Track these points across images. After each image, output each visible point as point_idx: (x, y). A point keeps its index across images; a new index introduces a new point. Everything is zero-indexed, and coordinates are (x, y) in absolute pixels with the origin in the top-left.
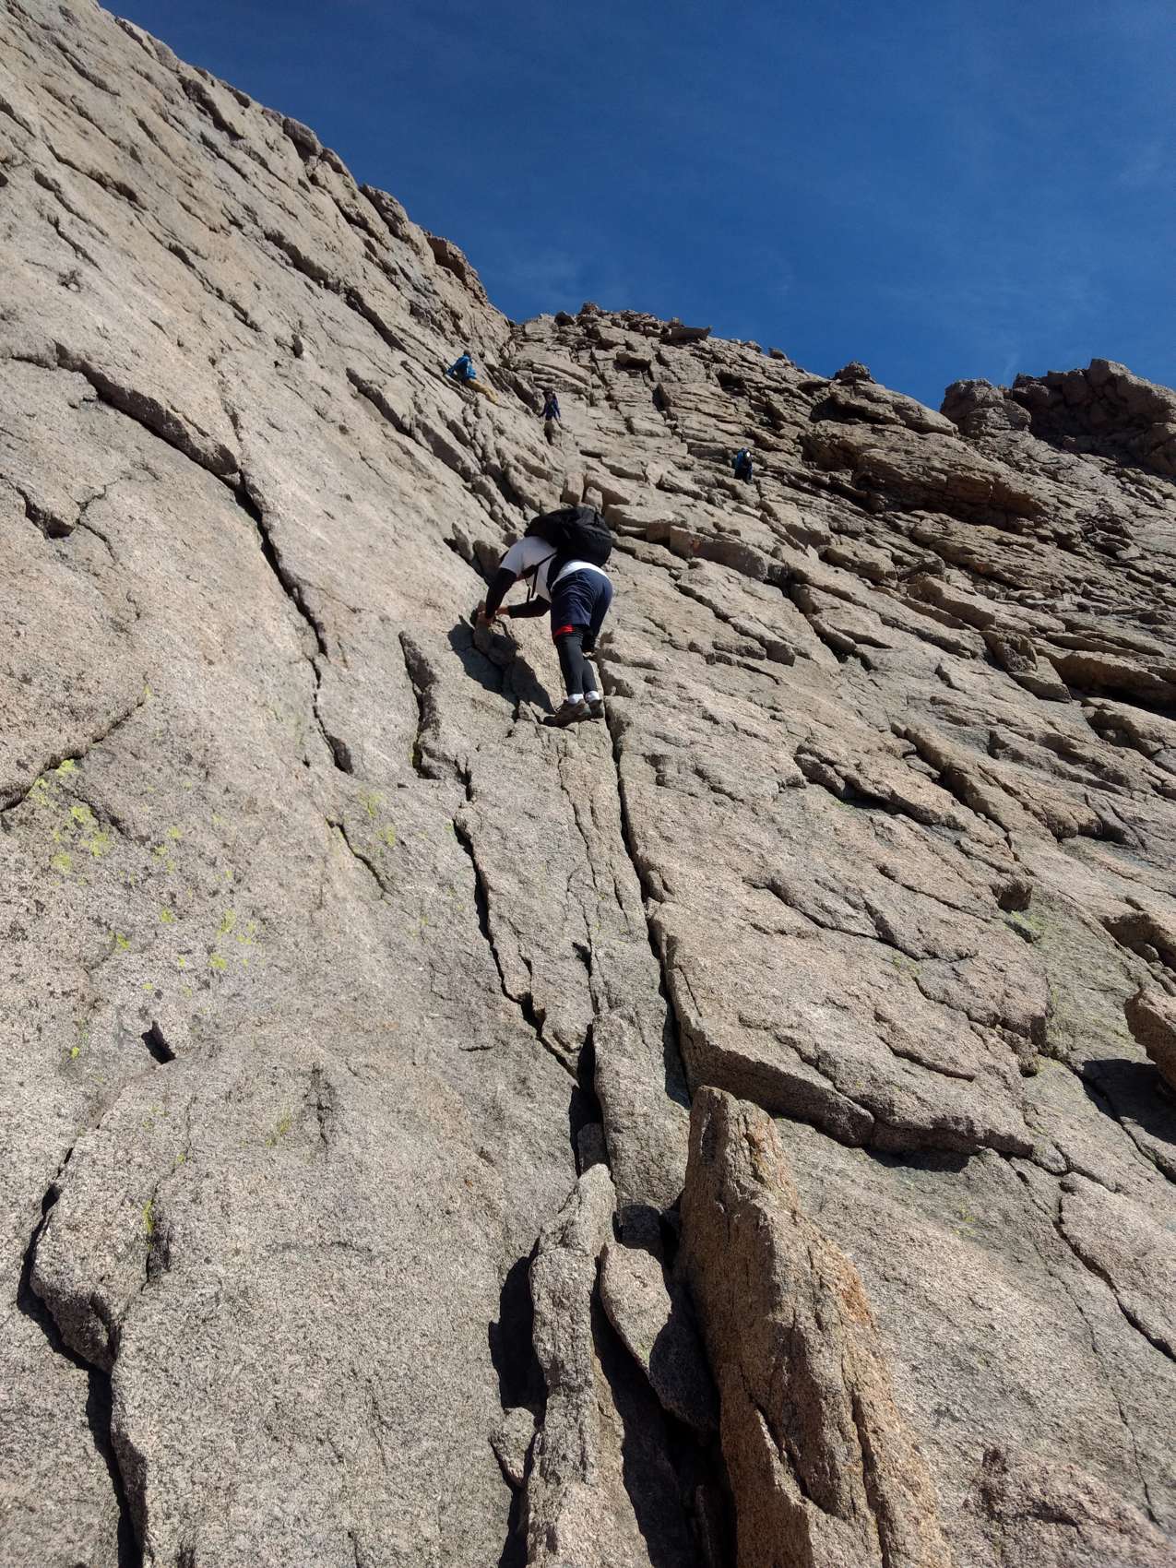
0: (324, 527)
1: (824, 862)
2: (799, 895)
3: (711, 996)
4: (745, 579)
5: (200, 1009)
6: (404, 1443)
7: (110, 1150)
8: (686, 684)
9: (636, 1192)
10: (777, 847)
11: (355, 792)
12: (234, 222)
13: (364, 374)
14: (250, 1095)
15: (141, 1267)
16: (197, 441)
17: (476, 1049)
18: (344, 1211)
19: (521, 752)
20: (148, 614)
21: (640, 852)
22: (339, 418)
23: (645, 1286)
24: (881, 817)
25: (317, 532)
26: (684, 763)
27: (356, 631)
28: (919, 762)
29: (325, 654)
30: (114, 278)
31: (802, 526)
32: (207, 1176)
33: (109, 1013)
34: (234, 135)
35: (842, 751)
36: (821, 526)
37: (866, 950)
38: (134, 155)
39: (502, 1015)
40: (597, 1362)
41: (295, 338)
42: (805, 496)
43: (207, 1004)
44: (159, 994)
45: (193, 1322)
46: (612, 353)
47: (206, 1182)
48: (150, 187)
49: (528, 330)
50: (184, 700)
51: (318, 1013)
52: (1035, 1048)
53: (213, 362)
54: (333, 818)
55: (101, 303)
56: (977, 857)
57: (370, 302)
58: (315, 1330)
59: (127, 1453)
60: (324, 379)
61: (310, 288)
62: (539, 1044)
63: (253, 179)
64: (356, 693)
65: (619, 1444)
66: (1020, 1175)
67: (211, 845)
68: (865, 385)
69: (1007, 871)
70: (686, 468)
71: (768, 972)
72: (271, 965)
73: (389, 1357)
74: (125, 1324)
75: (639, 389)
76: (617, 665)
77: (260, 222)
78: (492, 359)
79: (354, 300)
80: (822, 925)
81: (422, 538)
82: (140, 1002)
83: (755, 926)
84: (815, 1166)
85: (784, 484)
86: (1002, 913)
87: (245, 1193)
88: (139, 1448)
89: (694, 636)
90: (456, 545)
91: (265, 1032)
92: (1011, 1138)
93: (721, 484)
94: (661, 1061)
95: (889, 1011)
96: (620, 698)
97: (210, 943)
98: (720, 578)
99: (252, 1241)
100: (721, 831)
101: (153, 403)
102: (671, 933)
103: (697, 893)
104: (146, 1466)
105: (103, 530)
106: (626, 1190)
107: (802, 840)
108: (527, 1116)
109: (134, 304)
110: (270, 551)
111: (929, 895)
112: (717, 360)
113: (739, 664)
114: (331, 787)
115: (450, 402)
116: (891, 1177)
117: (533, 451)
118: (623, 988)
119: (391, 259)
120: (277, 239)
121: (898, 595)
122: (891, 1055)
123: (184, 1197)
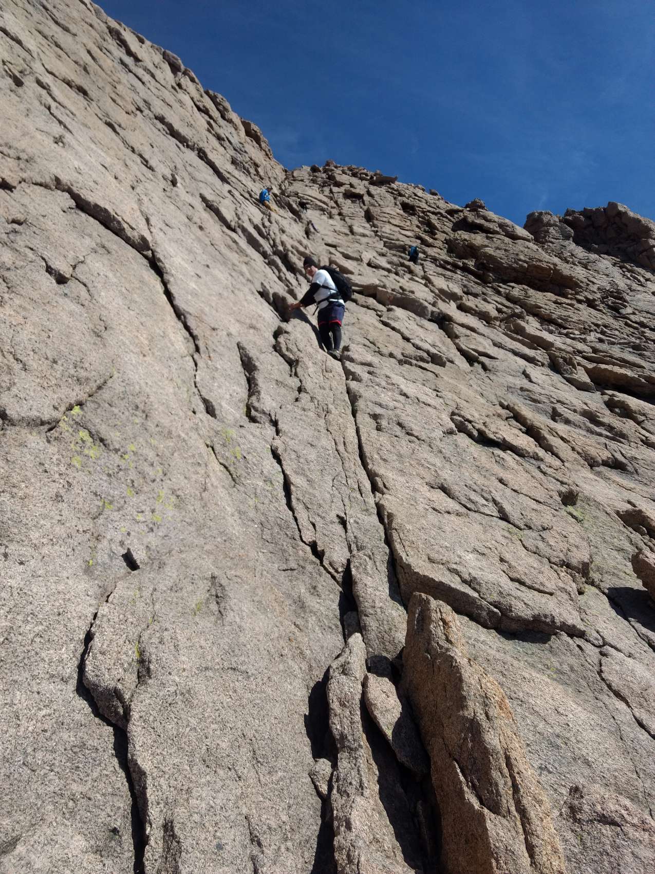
0: (196, 282)
1: (469, 475)
2: (457, 493)
3: (413, 545)
4: (418, 318)
5: (150, 543)
6: (269, 773)
7: (116, 614)
8: (390, 375)
9: (377, 649)
10: (444, 467)
11: (219, 429)
12: (139, 109)
13: (209, 197)
14: (181, 589)
15: (135, 675)
16: (129, 232)
17: (287, 570)
18: (233, 652)
19: (304, 410)
20: (111, 328)
21: (370, 467)
22: (198, 221)
23: (388, 697)
24: (498, 452)
25: (193, 285)
26: (391, 419)
27: (215, 341)
28: (515, 422)
29: (199, 353)
30: (81, 140)
31: (447, 289)
32: (166, 630)
33: (105, 543)
34: (137, 60)
35: (476, 415)
36: (457, 290)
37: (494, 523)
38: (85, 69)
39: (300, 552)
40: (364, 736)
41: (173, 175)
42: (448, 273)
43: (152, 539)
44: (129, 534)
45: (165, 705)
46: (342, 189)
47: (166, 633)
48: (94, 88)
49: (295, 174)
50: (133, 376)
51: (207, 547)
52: (584, 580)
53: (133, 188)
54: (208, 443)
55: (76, 154)
56: (550, 475)
57: (212, 156)
58: (224, 712)
59: (136, 769)
60: (189, 199)
61: (179, 147)
62: (322, 568)
63: (148, 85)
64: (216, 375)
65: (376, 779)
66: (578, 646)
67: (151, 455)
68: (482, 212)
69: (566, 484)
70: (383, 255)
71: (442, 534)
72: (182, 521)
73: (260, 728)
74: (132, 703)
75: (357, 210)
76: (352, 364)
77: (152, 109)
78: (276, 190)
79: (202, 155)
80: (469, 509)
81: (246, 290)
82: (119, 538)
83: (434, 509)
84: (470, 638)
85: (437, 266)
86: (563, 507)
87: (185, 640)
88: (143, 767)
89: (391, 349)
90: (263, 294)
91: (184, 556)
92: (574, 626)
93: (402, 265)
94: (386, 579)
95: (507, 556)
96: (355, 382)
97: (153, 508)
98: (404, 317)
99: (190, 665)
100: (413, 457)
101: (106, 211)
102: (390, 511)
103: (402, 490)
104: (146, 777)
105: (85, 280)
106: (372, 648)
107: (457, 463)
108: (317, 606)
109: (92, 155)
110: (169, 294)
111: (526, 495)
112: (401, 195)
113: (416, 365)
114: (207, 425)
115: (255, 214)
116: (510, 646)
117: (300, 243)
118: (364, 540)
119: (221, 132)
120: (161, 119)
121: (500, 329)
122: (509, 580)
123: (155, 640)
